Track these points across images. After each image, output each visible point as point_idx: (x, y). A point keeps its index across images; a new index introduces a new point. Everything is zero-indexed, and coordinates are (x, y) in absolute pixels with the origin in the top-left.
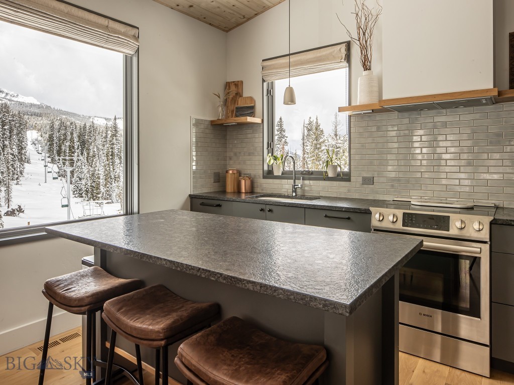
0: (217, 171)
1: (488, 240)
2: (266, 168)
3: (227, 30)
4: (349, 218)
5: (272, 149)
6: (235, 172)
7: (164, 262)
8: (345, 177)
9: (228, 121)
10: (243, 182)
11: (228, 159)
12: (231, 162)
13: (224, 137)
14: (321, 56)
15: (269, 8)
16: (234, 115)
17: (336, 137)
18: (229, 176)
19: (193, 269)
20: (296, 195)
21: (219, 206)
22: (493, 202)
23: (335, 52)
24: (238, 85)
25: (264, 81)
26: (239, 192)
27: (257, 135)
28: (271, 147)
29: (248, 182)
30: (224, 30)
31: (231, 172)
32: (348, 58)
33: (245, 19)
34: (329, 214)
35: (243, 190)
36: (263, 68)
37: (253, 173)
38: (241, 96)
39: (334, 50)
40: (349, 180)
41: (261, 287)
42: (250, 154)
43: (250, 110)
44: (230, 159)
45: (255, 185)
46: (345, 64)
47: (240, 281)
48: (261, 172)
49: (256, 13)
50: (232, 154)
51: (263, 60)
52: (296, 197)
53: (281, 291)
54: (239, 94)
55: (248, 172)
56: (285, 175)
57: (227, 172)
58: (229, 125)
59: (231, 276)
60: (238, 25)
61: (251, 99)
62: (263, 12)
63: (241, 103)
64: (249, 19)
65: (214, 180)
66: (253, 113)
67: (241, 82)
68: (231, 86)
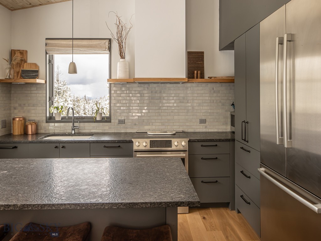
0: (4, 119)
1: (187, 150)
2: (48, 115)
3: (12, 9)
4: (119, 146)
5: (52, 102)
6: (21, 119)
7: (69, 206)
8: (107, 120)
9: (17, 81)
10: (30, 127)
11: (12, 108)
12: (16, 111)
13: (9, 92)
14: (92, 44)
15: (52, 3)
16: (19, 75)
17: (58, 82)
18: (17, 122)
19: (97, 205)
20: (75, 133)
21: (16, 147)
22: (181, 129)
23: (102, 44)
24: (23, 53)
25: (46, 53)
26: (25, 134)
27: (40, 92)
28: (51, 100)
29: (34, 127)
30: (9, 9)
31: (17, 119)
32: (110, 49)
33: (30, 6)
34: (107, 145)
35: (30, 132)
36: (46, 44)
37: (37, 119)
38: (26, 62)
39: (101, 42)
40: (110, 122)
41: (151, 204)
42: (34, 106)
43: (35, 74)
44: (15, 108)
45: (39, 128)
46: (108, 52)
47: (136, 204)
48: (44, 118)
49: (41, 4)
50: (17, 105)
51: (46, 39)
52: (75, 135)
53: (164, 203)
54: (24, 61)
55: (33, 118)
56: (64, 120)
57: (14, 119)
58: (18, 84)
59: (130, 203)
60: (23, 8)
61: (36, 65)
62: (46, 4)
63: (26, 67)
64: (33, 6)
65: (2, 126)
66: (37, 75)
67: (27, 51)
68: (16, 53)
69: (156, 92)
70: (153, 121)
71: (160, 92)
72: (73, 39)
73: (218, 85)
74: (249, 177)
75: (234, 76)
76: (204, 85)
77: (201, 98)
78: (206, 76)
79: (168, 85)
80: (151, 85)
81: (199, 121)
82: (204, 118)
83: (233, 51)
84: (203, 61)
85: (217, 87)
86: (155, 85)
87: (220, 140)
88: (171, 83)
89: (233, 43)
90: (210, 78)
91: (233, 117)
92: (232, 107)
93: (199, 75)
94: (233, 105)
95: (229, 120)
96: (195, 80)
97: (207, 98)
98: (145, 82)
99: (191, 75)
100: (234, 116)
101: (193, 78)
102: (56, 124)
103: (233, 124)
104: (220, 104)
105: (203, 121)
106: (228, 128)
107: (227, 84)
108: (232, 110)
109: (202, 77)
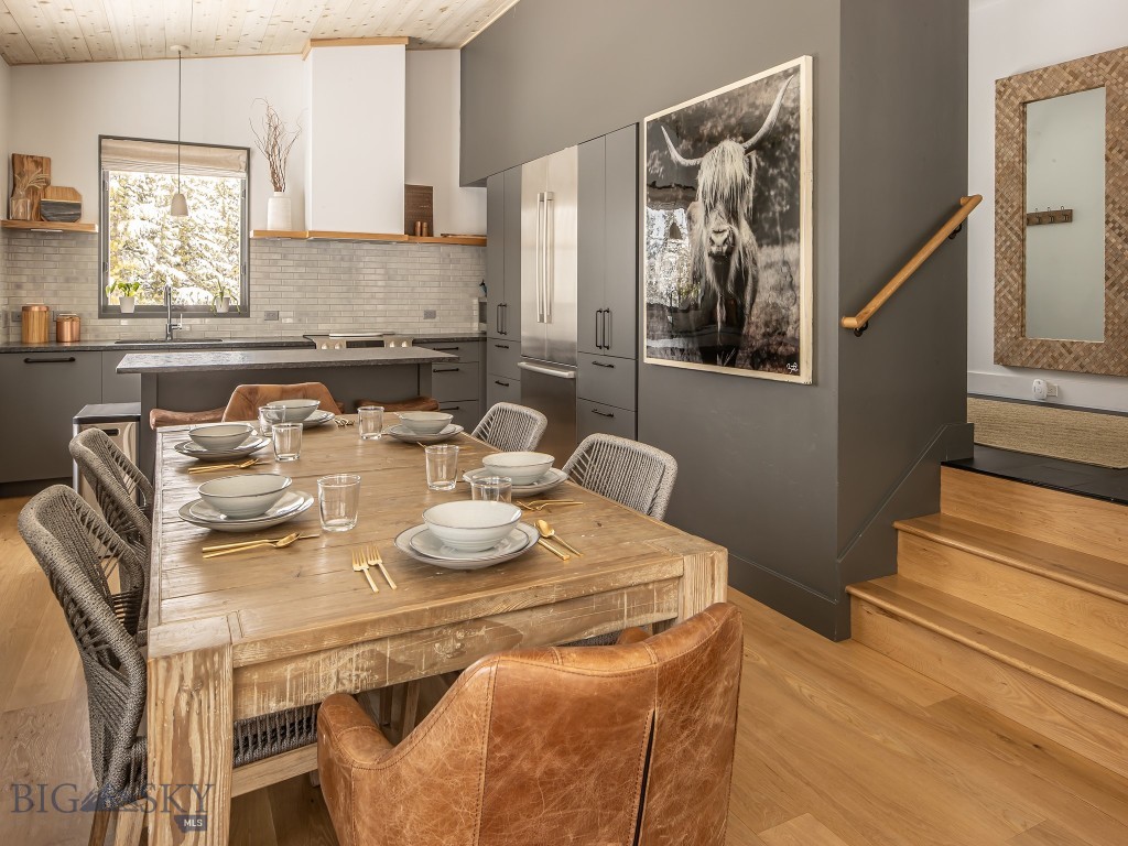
3: (17, 63)
6: (45, 309)
8: (241, 312)
14: (210, 157)
16: (34, 213)
20: (172, 339)
21: (71, 360)
22: (390, 330)
23: (232, 158)
25: (101, 168)
29: (76, 325)
31: (35, 309)
32: (248, 169)
33: (63, 60)
36: (100, 148)
38: (48, 183)
39: (231, 154)
40: (247, 315)
42: (68, 280)
43: (72, 211)
45: (82, 329)
48: (95, 309)
51: (102, 137)
60: (43, 63)
61: (72, 191)
63: (52, 196)
64: (68, 62)
66: (80, 214)
67: (49, 160)
68: (26, 163)
69: (342, 259)
70: (336, 314)
71: (351, 260)
72: (179, 143)
73: (458, 249)
74: (507, 385)
75: (485, 232)
76: (432, 248)
77: (426, 272)
78: (437, 232)
79: (367, 246)
80: (334, 246)
81: (422, 314)
82: (431, 308)
83: (485, 189)
84: (431, 203)
85: (456, 251)
86: (341, 245)
87: (463, 340)
88: (372, 242)
89: (485, 179)
90: (445, 236)
91: (482, 306)
92: (481, 288)
93: (424, 230)
94: (483, 284)
95: (476, 313)
96: (418, 239)
97: (437, 272)
98: (322, 239)
99: (411, 230)
100: (485, 303)
101: (414, 234)
102: (124, 322)
103: (482, 319)
104: (460, 284)
105: (430, 315)
106: (474, 328)
107: (473, 248)
108: (482, 294)
109: (430, 234)
